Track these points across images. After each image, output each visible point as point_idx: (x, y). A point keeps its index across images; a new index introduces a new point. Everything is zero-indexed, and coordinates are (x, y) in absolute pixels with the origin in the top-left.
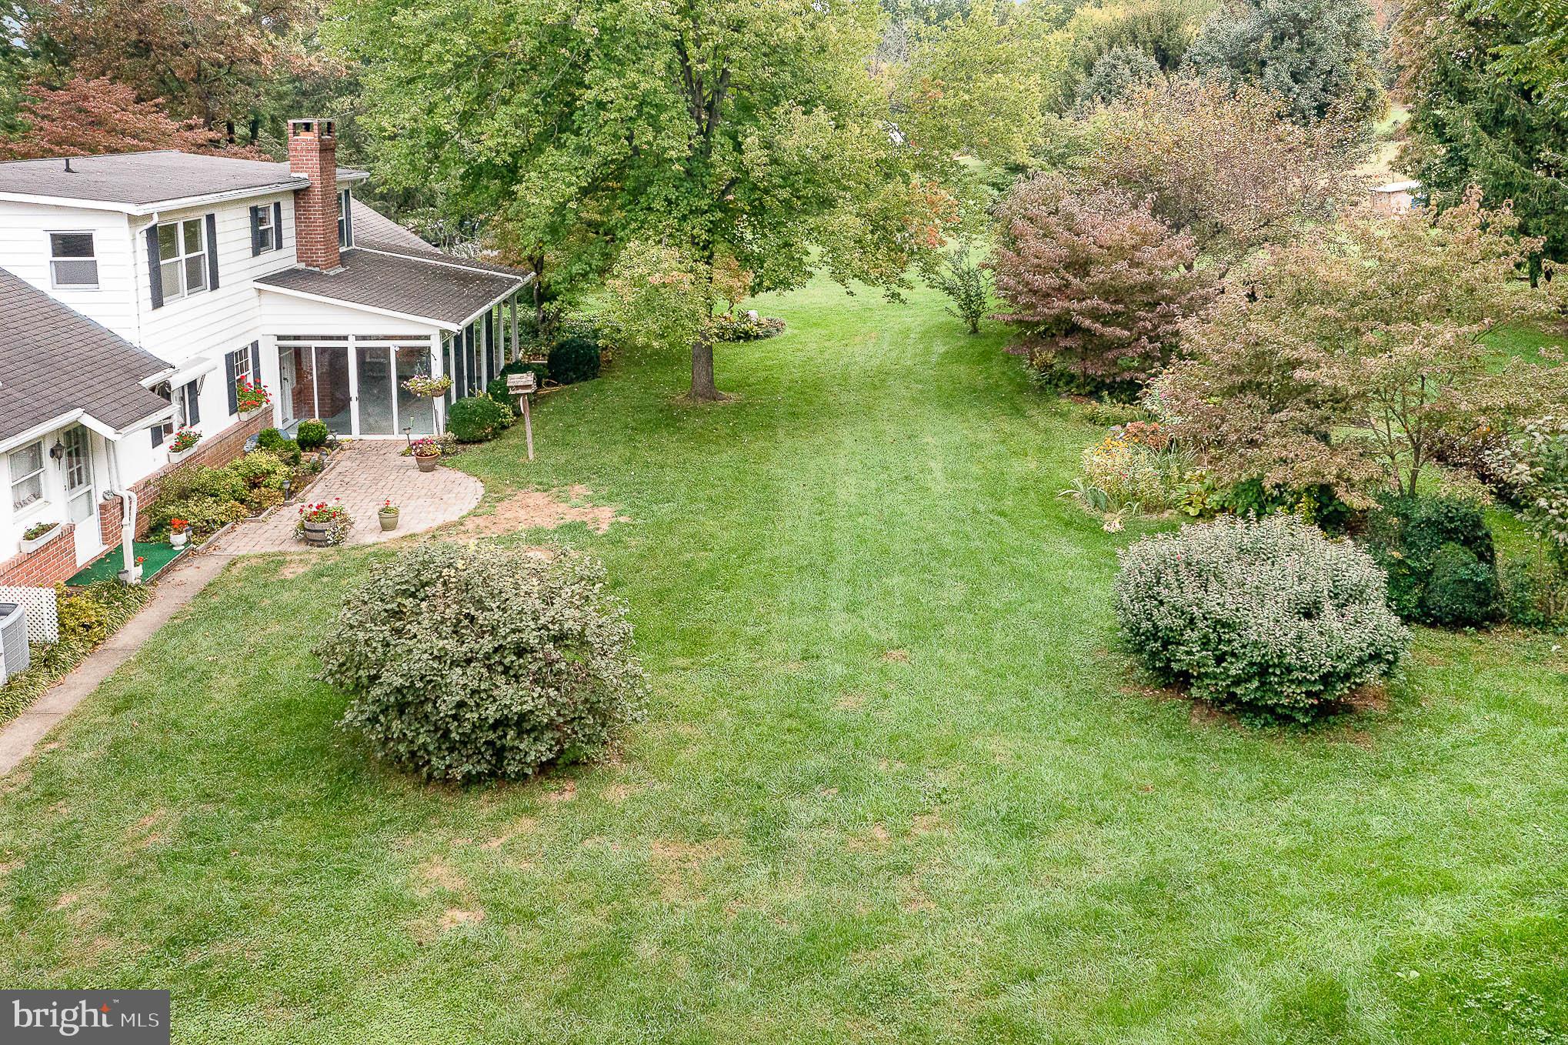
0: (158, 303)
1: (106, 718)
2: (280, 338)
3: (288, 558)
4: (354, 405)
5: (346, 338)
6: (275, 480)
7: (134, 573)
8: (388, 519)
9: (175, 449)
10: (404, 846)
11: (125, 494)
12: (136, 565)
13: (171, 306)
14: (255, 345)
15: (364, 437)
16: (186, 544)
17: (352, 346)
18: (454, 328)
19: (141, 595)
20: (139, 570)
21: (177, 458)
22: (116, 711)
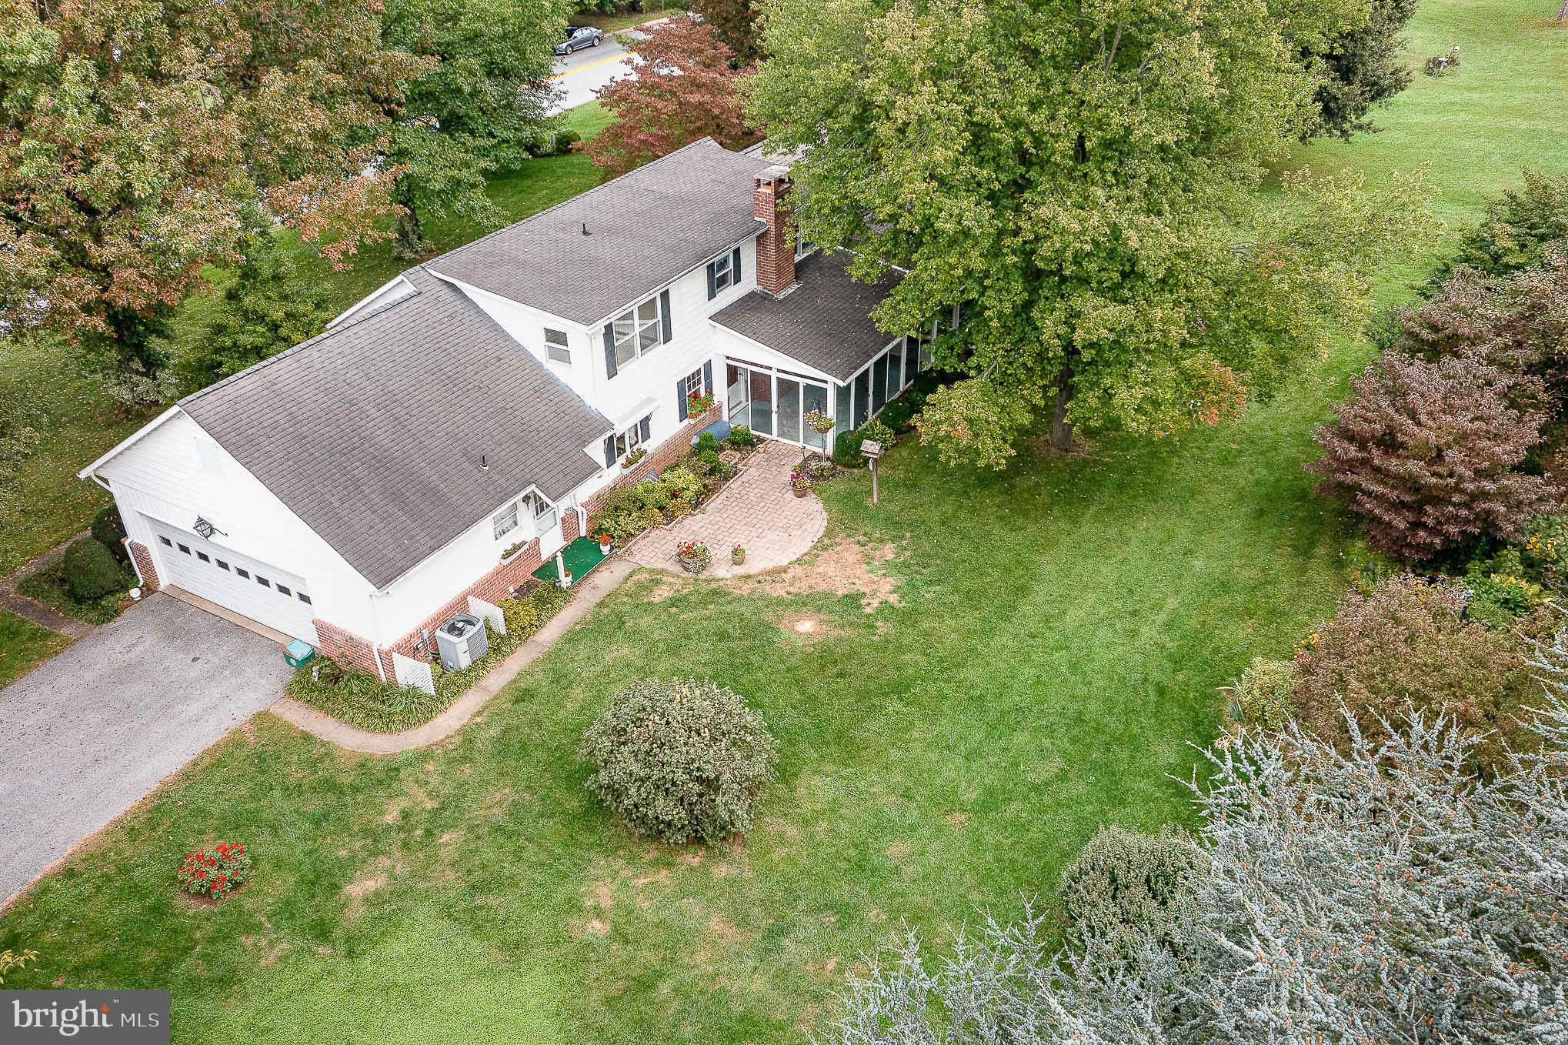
0: (612, 373)
1: (508, 705)
2: (728, 358)
3: (665, 579)
4: (774, 417)
5: (770, 368)
6: (687, 495)
7: (565, 581)
8: (738, 556)
9: (625, 466)
10: (600, 865)
11: (580, 509)
12: (567, 576)
13: (625, 370)
14: (708, 366)
15: (780, 439)
16: (610, 551)
17: (774, 376)
18: (842, 384)
19: (567, 595)
20: (570, 578)
21: (626, 472)
22: (517, 701)
